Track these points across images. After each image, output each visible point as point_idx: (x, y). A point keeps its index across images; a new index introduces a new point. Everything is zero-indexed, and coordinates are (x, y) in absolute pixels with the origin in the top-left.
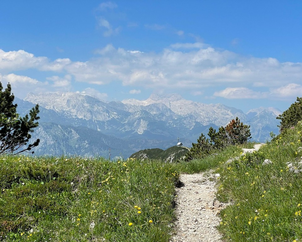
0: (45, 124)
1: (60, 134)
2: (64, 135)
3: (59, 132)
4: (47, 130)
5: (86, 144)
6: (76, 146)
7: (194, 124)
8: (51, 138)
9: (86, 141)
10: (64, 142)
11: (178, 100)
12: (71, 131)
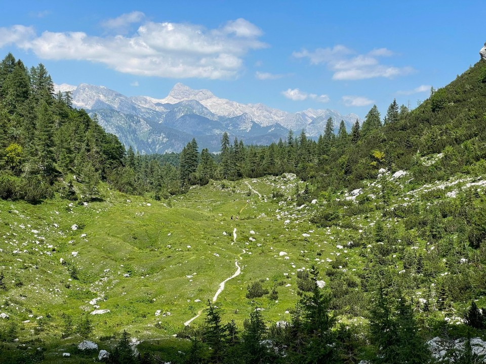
0: (102, 111)
1: (124, 124)
2: (130, 126)
3: (123, 122)
4: (107, 119)
5: (163, 138)
6: (149, 140)
7: (251, 125)
8: (114, 129)
9: (162, 134)
10: (132, 135)
11: (208, 98)
12: (139, 121)
